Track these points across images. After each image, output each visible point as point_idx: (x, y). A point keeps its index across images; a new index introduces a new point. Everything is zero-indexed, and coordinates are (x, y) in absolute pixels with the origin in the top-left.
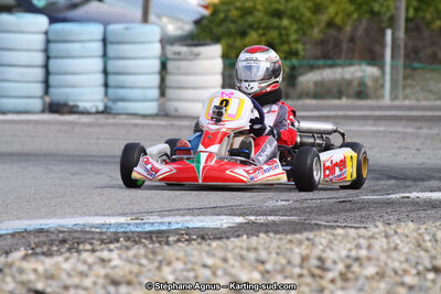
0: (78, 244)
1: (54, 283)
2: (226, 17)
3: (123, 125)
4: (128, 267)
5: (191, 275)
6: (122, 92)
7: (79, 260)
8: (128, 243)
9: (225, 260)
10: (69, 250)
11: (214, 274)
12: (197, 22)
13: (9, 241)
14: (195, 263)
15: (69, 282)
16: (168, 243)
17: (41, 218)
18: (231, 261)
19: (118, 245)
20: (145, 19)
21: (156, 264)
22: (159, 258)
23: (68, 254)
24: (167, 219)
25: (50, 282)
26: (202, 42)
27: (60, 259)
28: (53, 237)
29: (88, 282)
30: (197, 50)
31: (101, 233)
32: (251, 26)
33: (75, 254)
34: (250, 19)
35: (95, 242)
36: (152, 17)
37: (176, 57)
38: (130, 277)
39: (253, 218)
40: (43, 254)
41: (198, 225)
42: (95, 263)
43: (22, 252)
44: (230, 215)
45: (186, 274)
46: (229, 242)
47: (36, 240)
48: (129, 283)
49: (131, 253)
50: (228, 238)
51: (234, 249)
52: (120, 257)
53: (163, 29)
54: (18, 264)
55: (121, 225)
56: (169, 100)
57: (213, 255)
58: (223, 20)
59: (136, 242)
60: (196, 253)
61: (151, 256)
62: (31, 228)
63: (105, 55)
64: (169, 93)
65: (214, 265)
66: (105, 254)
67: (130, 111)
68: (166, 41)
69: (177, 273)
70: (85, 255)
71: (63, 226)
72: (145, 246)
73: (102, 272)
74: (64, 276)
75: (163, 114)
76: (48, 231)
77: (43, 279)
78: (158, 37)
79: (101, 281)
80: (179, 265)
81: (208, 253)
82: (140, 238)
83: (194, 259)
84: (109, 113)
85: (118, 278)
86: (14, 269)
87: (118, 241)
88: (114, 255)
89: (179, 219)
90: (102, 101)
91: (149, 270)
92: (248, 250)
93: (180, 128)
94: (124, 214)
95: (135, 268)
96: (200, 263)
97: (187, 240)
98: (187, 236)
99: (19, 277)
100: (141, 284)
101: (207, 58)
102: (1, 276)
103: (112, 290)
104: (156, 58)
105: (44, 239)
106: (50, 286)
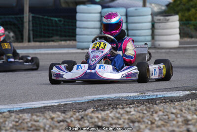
0: (117, 105)
2: (181, 2)
4: (138, 115)
5: (167, 117)
6: (135, 38)
7: (116, 112)
8: (138, 104)
9: (181, 110)
10: (112, 108)
11: (176, 117)
12: (168, 6)
13: (86, 105)
14: (167, 112)
15: (113, 122)
16: (156, 104)
17: (100, 94)
18: (184, 111)
20: (144, 5)
21: (151, 113)
22: (152, 110)
23: (112, 110)
24: (155, 94)
25: (105, 122)
27: (108, 112)
28: (105, 103)
29: (121, 122)
30: (168, 18)
31: (127, 100)
32: (192, 6)
33: (115, 110)
34: (192, 3)
35: (124, 104)
36: (148, 4)
37: (159, 21)
38: (139, 119)
39: (194, 92)
40: (102, 110)
41: (170, 95)
42: (123, 113)
43: (92, 109)
44: (184, 91)
45: (164, 117)
46: (183, 103)
47: (98, 104)
48: (139, 122)
49: (139, 108)
50: (183, 101)
51: (185, 105)
52: (135, 111)
53: (152, 9)
55: (135, 97)
56: (156, 41)
57: (176, 109)
58: (179, 4)
59: (142, 104)
60: (168, 107)
61: (148, 109)
62: (96, 99)
63: (127, 22)
64: (156, 37)
65: (176, 113)
66: (128, 109)
68: (154, 14)
69: (160, 117)
70: (119, 110)
71: (109, 98)
72: (146, 105)
73: (127, 117)
74: (110, 119)
75: (154, 47)
76: (103, 100)
77: (101, 121)
78: (150, 13)
79: (126, 121)
80: (161, 113)
81: (174, 108)
82: (143, 102)
83: (167, 110)
85: (134, 120)
86: (88, 117)
87: (134, 104)
88: (132, 110)
89: (161, 93)
91: (148, 116)
92: (192, 105)
93: (161, 53)
94: (136, 92)
95: (141, 115)
96: (170, 112)
97: (164, 102)
98: (165, 100)
99: (91, 120)
100: (144, 121)
101: (172, 21)
102: (83, 120)
103: (131, 124)
104: (149, 22)
105: (101, 104)
106: (104, 124)
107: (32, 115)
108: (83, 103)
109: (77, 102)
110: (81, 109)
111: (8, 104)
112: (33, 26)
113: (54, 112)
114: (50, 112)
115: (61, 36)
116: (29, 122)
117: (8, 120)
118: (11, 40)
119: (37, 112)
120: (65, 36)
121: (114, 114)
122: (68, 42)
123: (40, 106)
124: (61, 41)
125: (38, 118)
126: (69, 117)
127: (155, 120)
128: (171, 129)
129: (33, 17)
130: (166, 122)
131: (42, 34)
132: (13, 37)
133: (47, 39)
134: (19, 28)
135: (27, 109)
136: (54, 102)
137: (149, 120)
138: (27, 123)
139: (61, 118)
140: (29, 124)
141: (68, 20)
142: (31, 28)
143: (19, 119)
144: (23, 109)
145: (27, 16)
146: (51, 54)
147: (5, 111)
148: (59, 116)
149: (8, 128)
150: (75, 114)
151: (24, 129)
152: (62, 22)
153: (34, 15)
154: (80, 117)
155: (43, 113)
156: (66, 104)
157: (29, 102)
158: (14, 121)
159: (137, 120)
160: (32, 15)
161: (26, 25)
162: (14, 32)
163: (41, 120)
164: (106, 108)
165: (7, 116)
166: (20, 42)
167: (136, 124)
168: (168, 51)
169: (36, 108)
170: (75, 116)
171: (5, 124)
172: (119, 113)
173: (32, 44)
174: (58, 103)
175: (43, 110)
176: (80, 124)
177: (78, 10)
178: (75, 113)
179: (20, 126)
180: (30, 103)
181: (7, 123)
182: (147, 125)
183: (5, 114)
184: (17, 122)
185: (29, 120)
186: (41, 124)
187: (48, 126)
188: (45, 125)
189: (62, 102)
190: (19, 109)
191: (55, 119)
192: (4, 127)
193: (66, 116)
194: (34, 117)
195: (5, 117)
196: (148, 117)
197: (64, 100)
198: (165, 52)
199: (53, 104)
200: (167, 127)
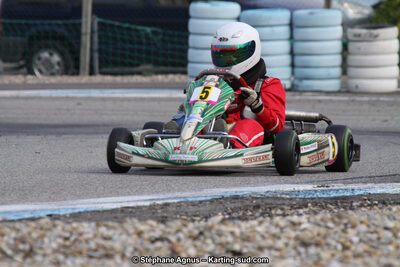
0: (271, 209)
1: (249, 245)
3: (309, 101)
4: (316, 230)
5: (374, 236)
6: (307, 72)
7: (271, 223)
8: (315, 209)
10: (262, 214)
11: (395, 236)
12: (375, 7)
13: (209, 207)
14: (377, 226)
15: (263, 243)
16: (352, 208)
17: (236, 186)
19: (306, 210)
20: (328, 5)
21: (342, 227)
22: (345, 221)
23: (261, 218)
24: (350, 186)
25: (246, 244)
26: (380, 25)
27: (255, 222)
28: (248, 203)
29: (280, 244)
30: (375, 31)
31: (291, 199)
33: (268, 219)
35: (286, 207)
36: (335, 3)
37: (357, 38)
38: (318, 239)
40: (239, 218)
41: (379, 191)
42: (286, 227)
43: (220, 217)
45: (369, 235)
47: (233, 206)
48: (317, 245)
49: (319, 217)
52: (309, 221)
53: (344, 14)
54: (217, 227)
55: (309, 192)
56: (351, 78)
57: (394, 219)
59: (323, 207)
60: (377, 216)
61: (337, 220)
62: (228, 195)
63: (291, 38)
64: (351, 71)
65: (395, 227)
66: (295, 218)
67: (316, 88)
68: (347, 24)
69: (362, 235)
70: (277, 219)
71: (256, 193)
72: (331, 210)
73: (293, 234)
74: (258, 238)
75: (346, 90)
76: (242, 198)
77: (239, 240)
78: (340, 21)
79: (292, 242)
80: (363, 228)
81: (389, 217)
82: (326, 203)
83: (376, 223)
84: (296, 91)
85: (307, 240)
86: (213, 231)
87: (306, 206)
88: (304, 219)
89: (361, 186)
90: (289, 79)
91: (336, 233)
93: (361, 103)
94: (312, 182)
95: (323, 231)
96: (382, 226)
97: (369, 205)
98: (369, 201)
99: (218, 240)
100: (328, 245)
101: (385, 40)
102: (202, 238)
103: (302, 250)
104: (338, 40)
105: (240, 205)
106: (247, 247)
107: (98, 225)
108: (201, 202)
109: (190, 200)
110: (197, 216)
111: (49, 200)
112: (100, 43)
113: (142, 219)
114: (135, 220)
115: (156, 63)
116: (92, 239)
117: (48, 233)
118: (54, 71)
119: (107, 219)
120: (165, 64)
121: (267, 227)
122: (171, 76)
123: (115, 206)
124: (157, 73)
125: (110, 233)
126: (173, 230)
127: (351, 242)
128: (384, 261)
129: (99, 23)
130: (373, 247)
131: (119, 59)
132: (59, 64)
133: (127, 69)
134: (70, 45)
135: (88, 212)
136: (142, 200)
137: (338, 242)
138: (87, 241)
139: (157, 234)
140: (93, 245)
141: (171, 32)
142: (96, 47)
143: (71, 233)
144: (80, 213)
145: (88, 22)
146: (136, 99)
147: (42, 214)
148: (153, 229)
149: (49, 251)
150: (185, 226)
151: (80, 253)
152: (160, 37)
153: (101, 20)
154: (196, 232)
155: (121, 222)
156: (167, 205)
157: (91, 198)
158: (60, 236)
159: (313, 241)
160: (97, 20)
161: (86, 40)
162: (61, 54)
163: (116, 237)
164: (250, 213)
165: (46, 226)
166: (73, 74)
167: (312, 250)
168: (374, 98)
169: (104, 211)
170: (185, 230)
171: (43, 242)
172: (277, 225)
173: (98, 78)
174: (152, 202)
175: (119, 215)
176: (195, 246)
177: (192, 13)
178: (185, 222)
179: (73, 248)
180: (92, 200)
181: (46, 240)
182: (333, 252)
183: (42, 222)
184: (66, 239)
185: (90, 236)
186: (117, 246)
187: (130, 249)
188: (125, 248)
189: (158, 200)
190: (70, 211)
191: (146, 236)
192: (41, 248)
193: (168, 230)
194: (103, 230)
195: (42, 228)
196: (337, 236)
197: (162, 196)
198: (369, 102)
199: (140, 204)
200: (375, 258)
